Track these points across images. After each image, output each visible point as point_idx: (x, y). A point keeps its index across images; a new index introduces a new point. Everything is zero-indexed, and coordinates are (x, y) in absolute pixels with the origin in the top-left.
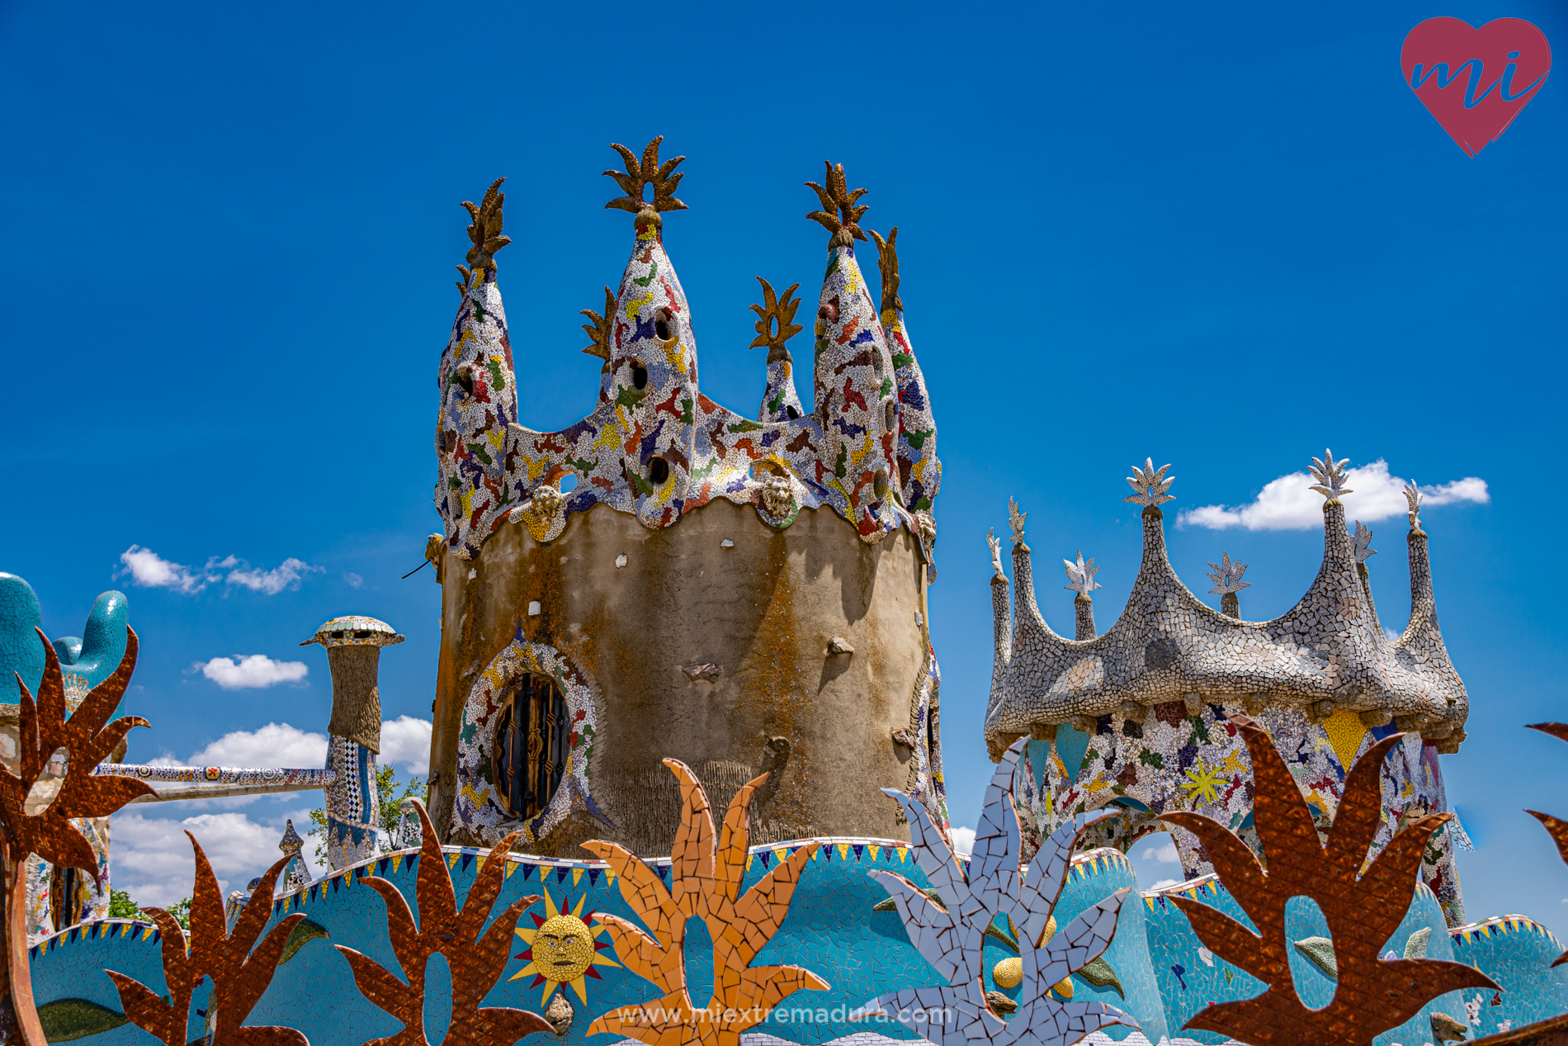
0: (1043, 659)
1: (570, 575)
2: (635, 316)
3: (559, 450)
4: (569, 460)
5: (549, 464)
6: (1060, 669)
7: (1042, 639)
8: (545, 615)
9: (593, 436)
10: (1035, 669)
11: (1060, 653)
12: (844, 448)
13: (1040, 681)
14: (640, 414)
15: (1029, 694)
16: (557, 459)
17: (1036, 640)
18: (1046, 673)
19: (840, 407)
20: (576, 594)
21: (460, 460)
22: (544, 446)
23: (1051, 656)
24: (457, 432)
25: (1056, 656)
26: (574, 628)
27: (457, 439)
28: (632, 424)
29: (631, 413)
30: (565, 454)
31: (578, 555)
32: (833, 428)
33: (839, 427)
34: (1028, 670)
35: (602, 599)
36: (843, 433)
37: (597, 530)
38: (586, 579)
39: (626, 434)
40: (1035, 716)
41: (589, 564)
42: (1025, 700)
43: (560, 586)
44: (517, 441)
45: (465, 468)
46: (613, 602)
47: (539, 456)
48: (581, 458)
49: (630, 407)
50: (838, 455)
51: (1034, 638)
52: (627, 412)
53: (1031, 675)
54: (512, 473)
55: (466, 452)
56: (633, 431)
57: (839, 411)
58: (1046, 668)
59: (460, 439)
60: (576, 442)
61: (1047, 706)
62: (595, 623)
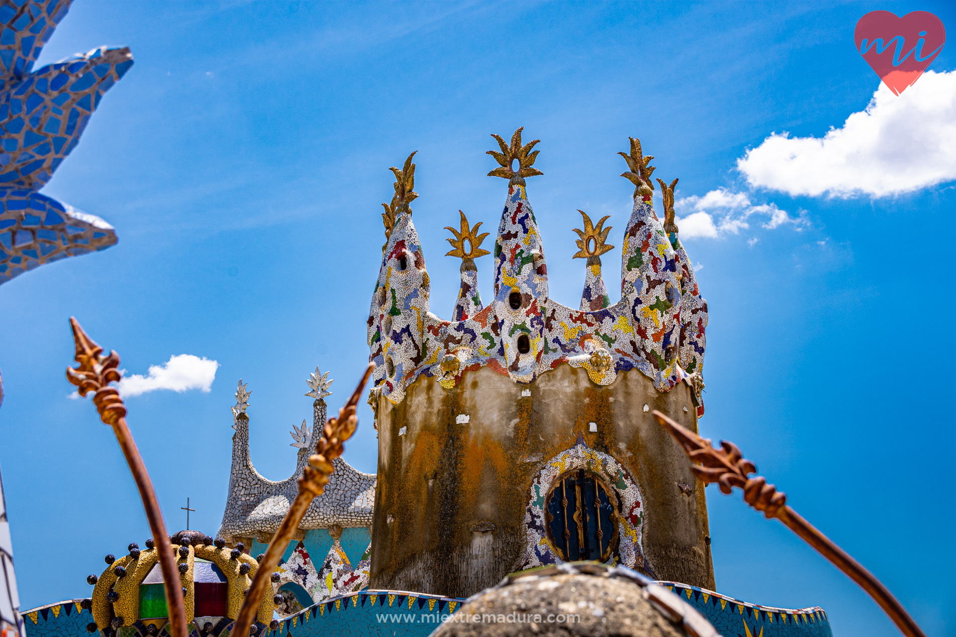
0: (344, 481)
1: (617, 410)
2: (663, 254)
3: (590, 325)
4: (597, 333)
5: (582, 332)
6: (357, 490)
7: (343, 468)
8: (600, 433)
9: (613, 321)
10: (338, 487)
11: (356, 480)
12: (694, 360)
13: (343, 496)
14: (667, 318)
15: (335, 504)
16: (589, 330)
17: (338, 468)
18: (346, 492)
19: (695, 335)
20: (621, 424)
21: (532, 315)
22: (577, 319)
23: (350, 480)
24: (533, 296)
25: (353, 481)
26: (622, 446)
27: (532, 301)
28: (661, 323)
29: (662, 316)
30: (594, 328)
31: (621, 398)
32: (689, 346)
33: (693, 346)
34: (332, 487)
35: (637, 431)
36: (695, 351)
37: (632, 385)
38: (627, 416)
39: (655, 328)
40: (340, 520)
41: (628, 406)
42: (333, 508)
43: (610, 416)
44: (554, 310)
45: (536, 321)
46: (643, 434)
47: (574, 325)
48: (605, 334)
49: (662, 313)
50: (689, 364)
51: (336, 466)
52: (660, 314)
53: (336, 491)
54: (550, 331)
55: (539, 311)
56: (661, 328)
57: (694, 337)
58: (346, 489)
59: (535, 301)
60: (602, 323)
61: (353, 514)
62: (634, 445)
